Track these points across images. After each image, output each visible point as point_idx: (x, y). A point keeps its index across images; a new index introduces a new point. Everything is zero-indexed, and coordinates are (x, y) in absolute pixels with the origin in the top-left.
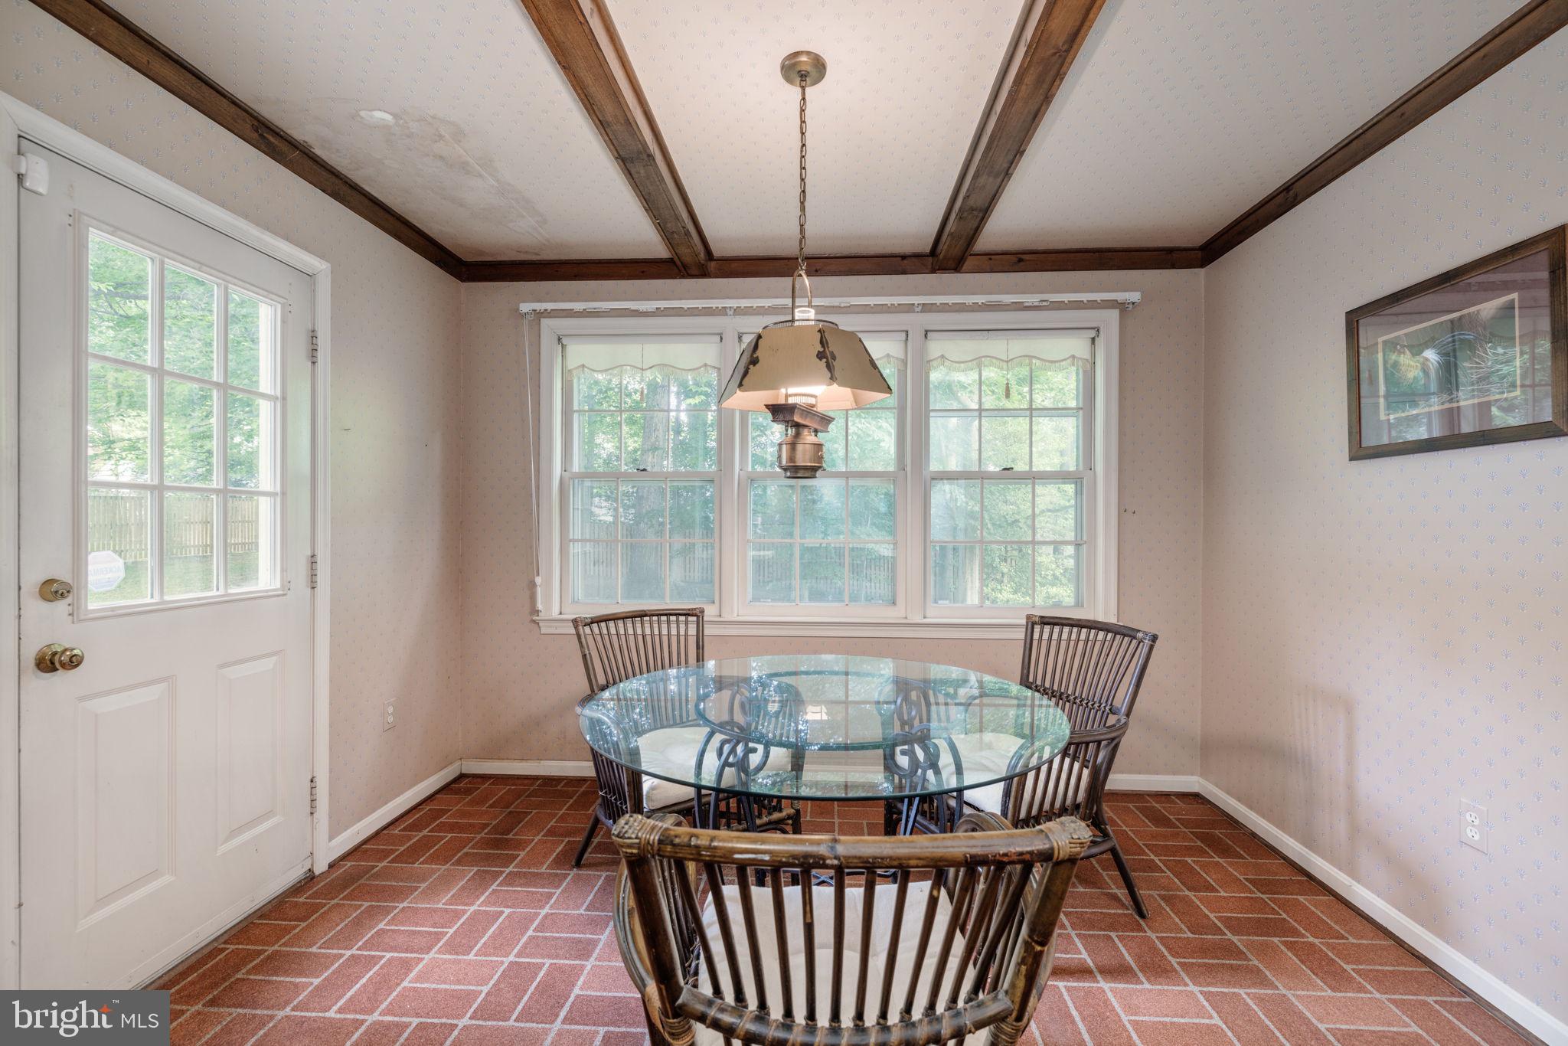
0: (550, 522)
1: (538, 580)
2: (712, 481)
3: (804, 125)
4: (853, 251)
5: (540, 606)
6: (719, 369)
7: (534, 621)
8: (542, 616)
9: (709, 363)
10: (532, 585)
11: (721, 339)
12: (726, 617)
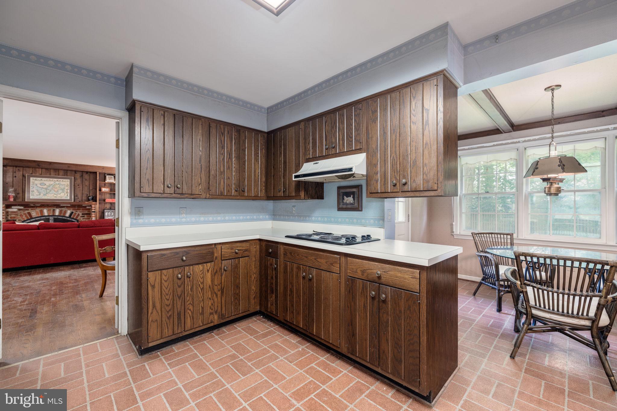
0: (457, 208)
1: (454, 223)
2: (514, 195)
3: (553, 103)
4: (577, 113)
5: (454, 230)
6: (517, 159)
7: (452, 235)
8: (455, 233)
9: (512, 158)
10: (452, 225)
11: (518, 150)
12: (520, 237)
